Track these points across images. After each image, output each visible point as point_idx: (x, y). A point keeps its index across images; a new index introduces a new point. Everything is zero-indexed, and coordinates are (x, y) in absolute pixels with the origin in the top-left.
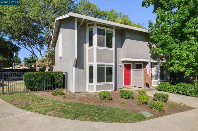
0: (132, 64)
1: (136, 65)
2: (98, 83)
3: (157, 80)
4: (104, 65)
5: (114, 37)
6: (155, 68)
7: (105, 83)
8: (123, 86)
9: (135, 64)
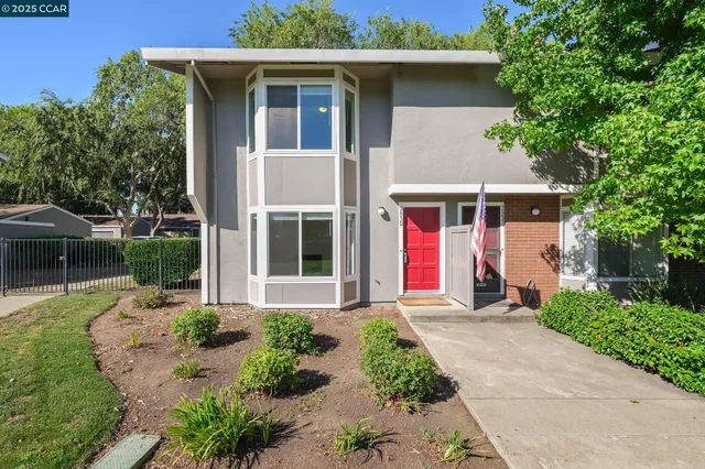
0: (442, 206)
1: (464, 208)
2: (271, 278)
3: (582, 278)
4: (296, 214)
5: (338, 108)
6: (575, 219)
7: (300, 279)
8: (401, 291)
9: (460, 205)
